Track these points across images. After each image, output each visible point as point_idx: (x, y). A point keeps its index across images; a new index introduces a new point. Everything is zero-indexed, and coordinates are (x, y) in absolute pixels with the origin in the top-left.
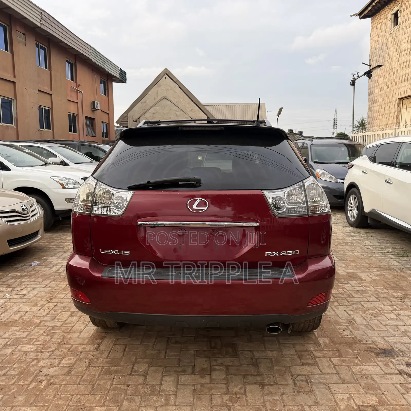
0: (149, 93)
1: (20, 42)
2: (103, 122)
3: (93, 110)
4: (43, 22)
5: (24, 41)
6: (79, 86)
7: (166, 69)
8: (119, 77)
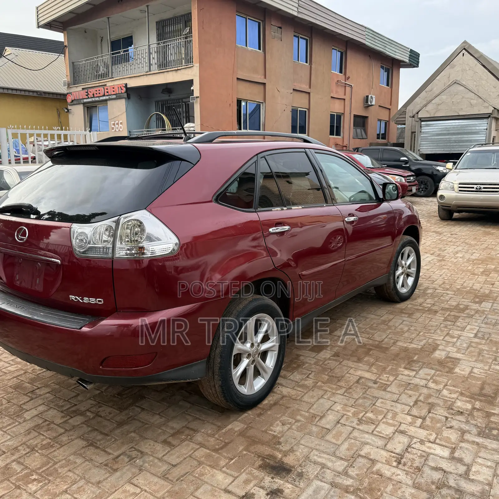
0: (438, 78)
1: (274, 38)
2: (380, 120)
3: (365, 106)
4: (301, 10)
5: (280, 36)
6: (348, 79)
7: (465, 42)
8: (407, 61)
